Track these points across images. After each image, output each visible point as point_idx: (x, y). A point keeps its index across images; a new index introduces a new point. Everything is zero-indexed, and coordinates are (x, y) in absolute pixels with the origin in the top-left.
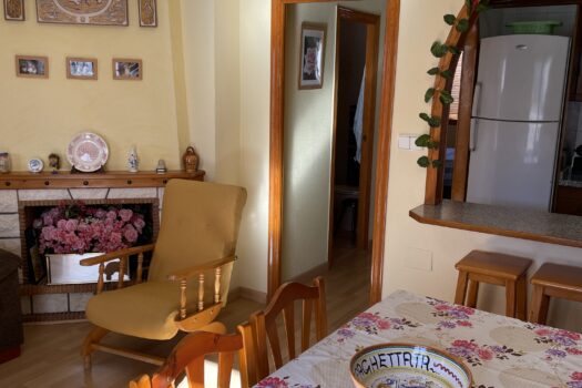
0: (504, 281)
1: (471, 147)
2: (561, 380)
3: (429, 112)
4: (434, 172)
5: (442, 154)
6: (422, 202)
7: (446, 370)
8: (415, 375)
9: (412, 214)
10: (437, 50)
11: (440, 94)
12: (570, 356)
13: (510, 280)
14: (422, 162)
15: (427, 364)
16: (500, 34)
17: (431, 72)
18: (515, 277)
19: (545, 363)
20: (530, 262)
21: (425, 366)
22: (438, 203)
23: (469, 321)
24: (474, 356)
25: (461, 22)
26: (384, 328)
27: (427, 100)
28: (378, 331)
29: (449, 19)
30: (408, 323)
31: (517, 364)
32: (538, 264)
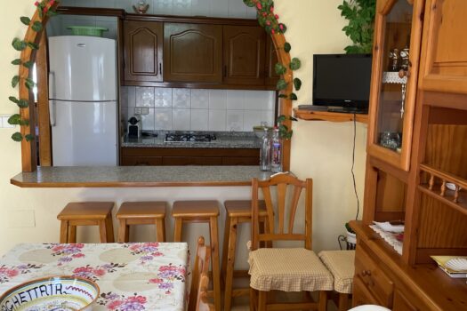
0: (96, 221)
1: (52, 123)
2: (154, 274)
3: (17, 96)
4: (28, 144)
5: (33, 130)
6: (21, 171)
7: (76, 289)
8: (52, 301)
9: (13, 182)
10: (17, 44)
11: (25, 81)
12: (155, 258)
13: (101, 220)
14: (16, 137)
15: (60, 290)
16: (61, 34)
17: (15, 62)
18: (105, 216)
19: (141, 267)
20: (113, 204)
21: (58, 292)
22: (34, 170)
23: (82, 252)
24: (91, 275)
25: (36, 23)
26: (13, 275)
27: (14, 85)
28: (9, 279)
29: (25, 20)
30: (33, 266)
31: (124, 272)
32: (119, 204)
